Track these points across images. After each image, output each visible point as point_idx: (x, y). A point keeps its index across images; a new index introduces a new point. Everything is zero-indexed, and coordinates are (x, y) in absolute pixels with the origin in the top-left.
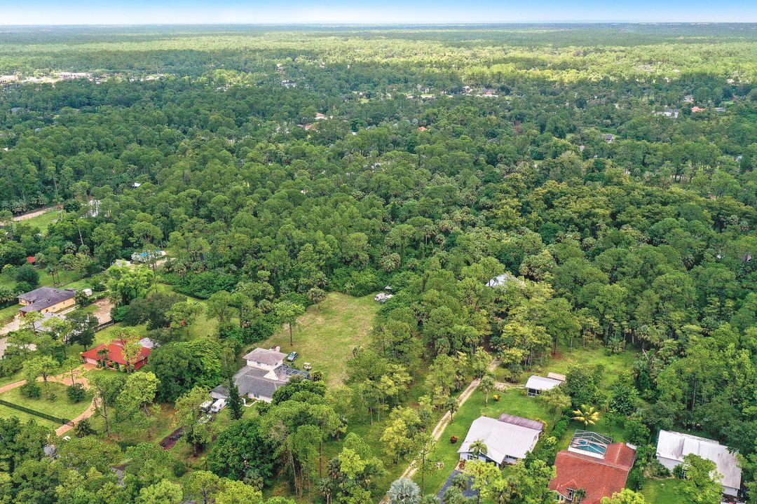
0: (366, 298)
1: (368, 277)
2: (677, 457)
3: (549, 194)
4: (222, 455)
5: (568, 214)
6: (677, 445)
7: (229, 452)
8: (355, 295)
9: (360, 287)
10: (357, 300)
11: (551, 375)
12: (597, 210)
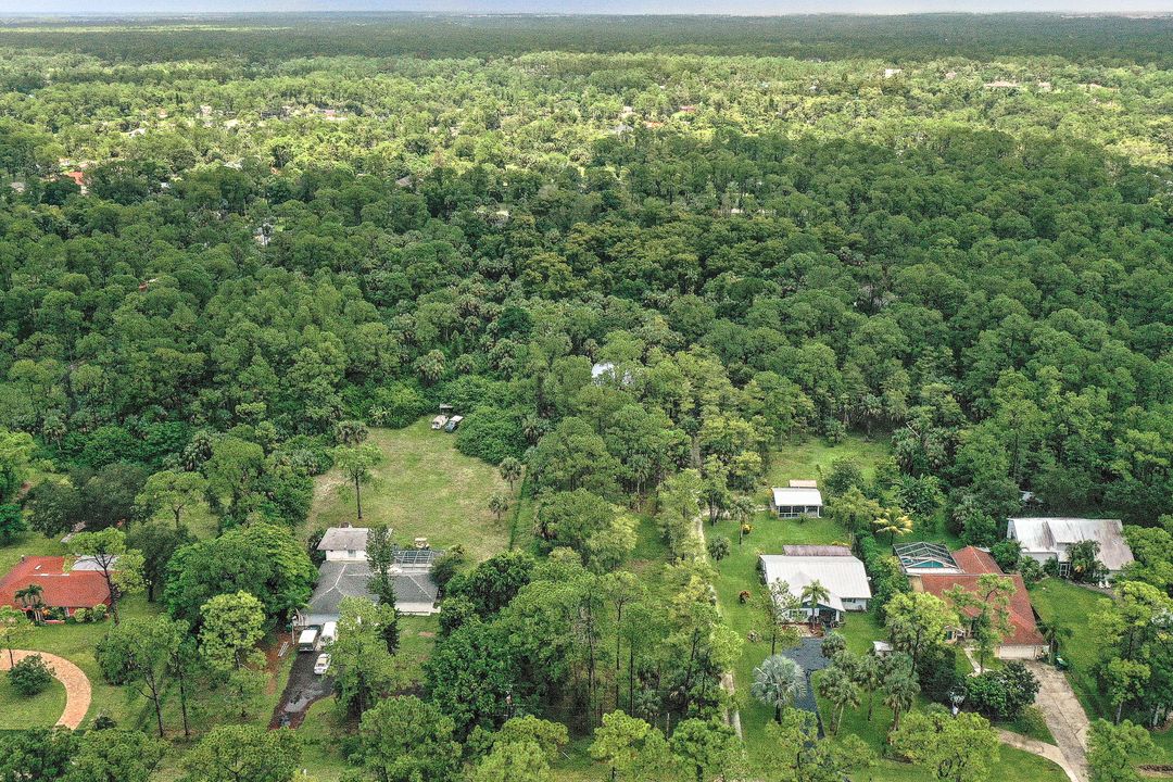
0: (414, 428)
1: (405, 394)
2: (1048, 548)
3: (593, 242)
4: (461, 700)
5: (646, 265)
6: (1040, 532)
7: (472, 691)
8: (395, 426)
9: (400, 411)
10: (402, 433)
11: (793, 483)
12: (680, 256)
